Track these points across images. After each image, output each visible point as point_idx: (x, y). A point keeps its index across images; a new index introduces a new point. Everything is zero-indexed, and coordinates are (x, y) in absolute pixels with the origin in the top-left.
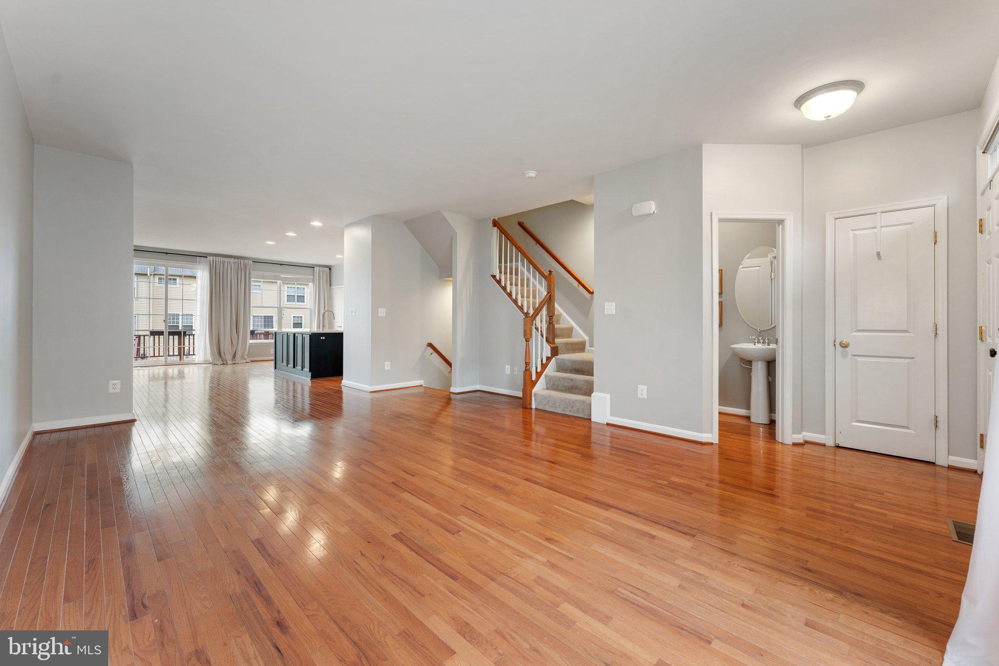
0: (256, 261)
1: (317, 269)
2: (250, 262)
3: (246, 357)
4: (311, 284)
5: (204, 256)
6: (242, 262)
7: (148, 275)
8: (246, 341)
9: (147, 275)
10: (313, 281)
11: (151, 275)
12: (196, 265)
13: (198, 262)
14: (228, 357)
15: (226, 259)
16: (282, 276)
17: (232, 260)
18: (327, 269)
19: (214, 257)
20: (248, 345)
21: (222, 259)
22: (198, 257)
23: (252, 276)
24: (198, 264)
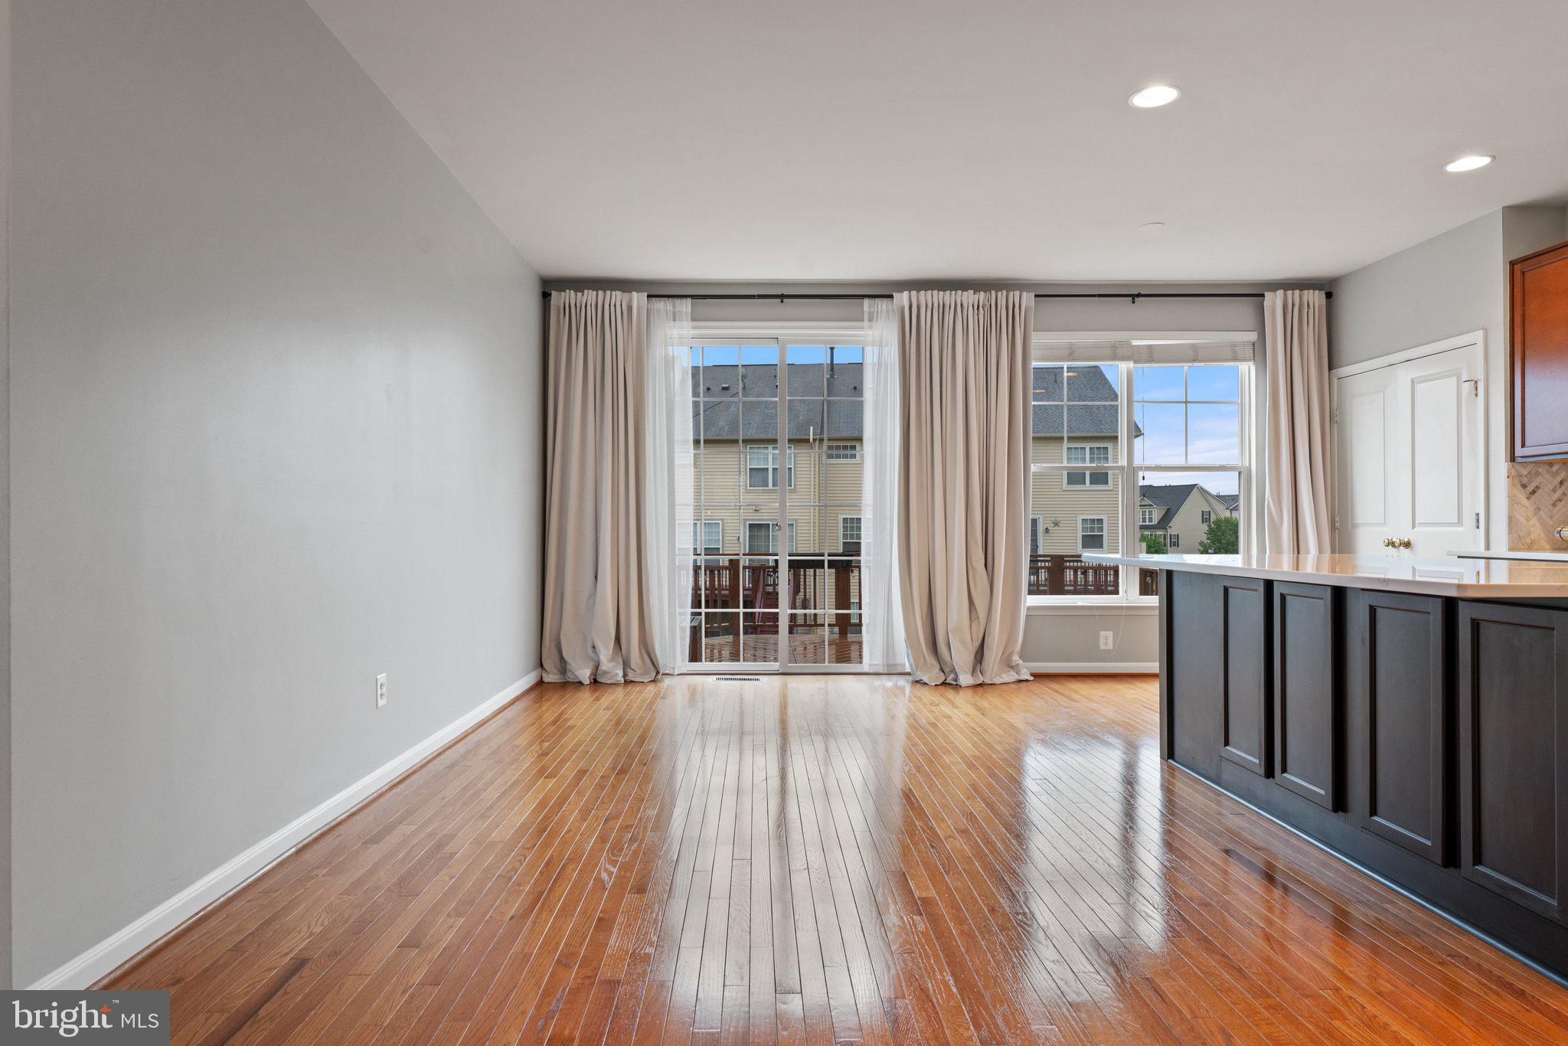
0: (1049, 293)
1: (1274, 301)
2: (1028, 299)
3: (1016, 658)
4: (1247, 369)
5: (883, 291)
6: (1002, 302)
7: (811, 440)
8: (1014, 602)
9: (808, 441)
10: (1259, 351)
11: (814, 440)
12: (862, 328)
13: (866, 318)
14: (961, 657)
15: (948, 297)
16: (1135, 343)
17: (969, 297)
18: (1316, 298)
19: (914, 293)
20: (1023, 613)
21: (937, 297)
22: (866, 301)
23: (1033, 352)
24: (866, 323)
